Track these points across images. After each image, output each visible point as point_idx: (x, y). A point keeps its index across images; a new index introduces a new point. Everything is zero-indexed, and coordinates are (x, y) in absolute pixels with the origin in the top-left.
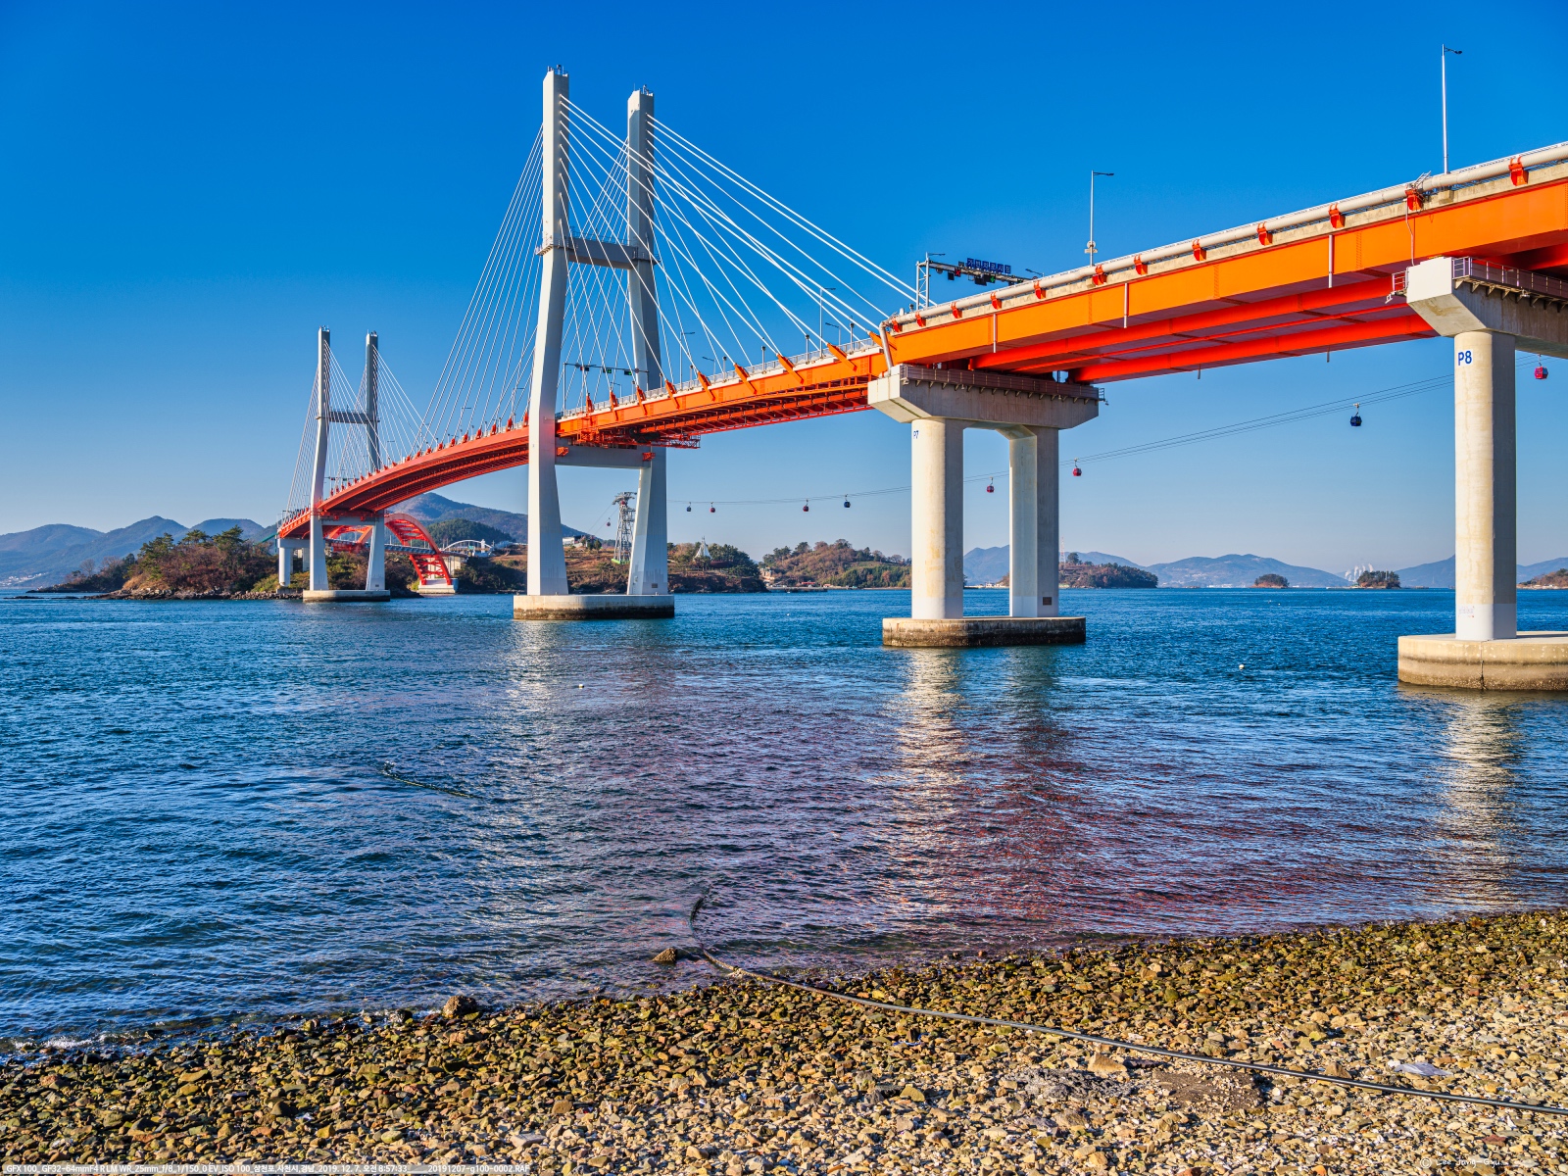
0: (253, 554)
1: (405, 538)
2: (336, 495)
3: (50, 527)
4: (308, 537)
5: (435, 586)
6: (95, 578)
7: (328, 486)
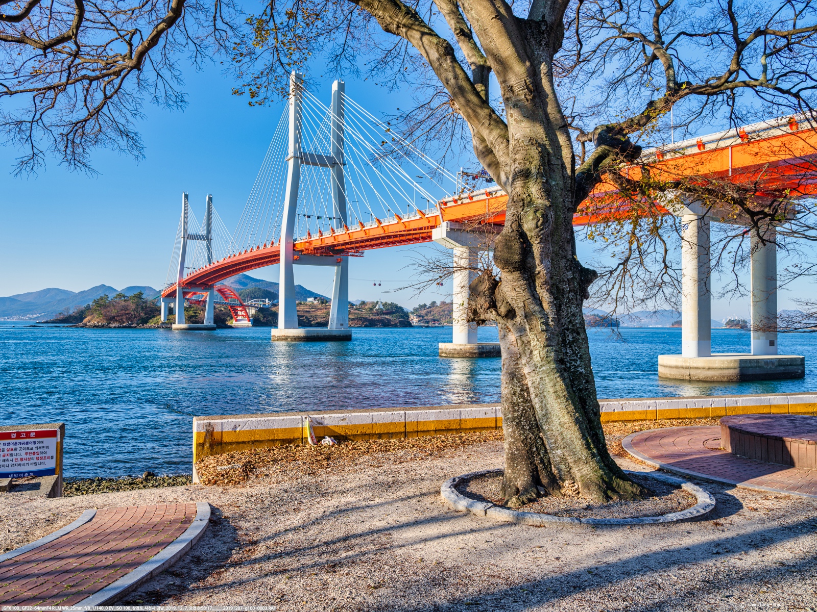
0: (148, 305)
1: (226, 298)
2: (189, 276)
3: (49, 290)
4: (175, 297)
5: (241, 322)
6: (70, 316)
7: (186, 271)
